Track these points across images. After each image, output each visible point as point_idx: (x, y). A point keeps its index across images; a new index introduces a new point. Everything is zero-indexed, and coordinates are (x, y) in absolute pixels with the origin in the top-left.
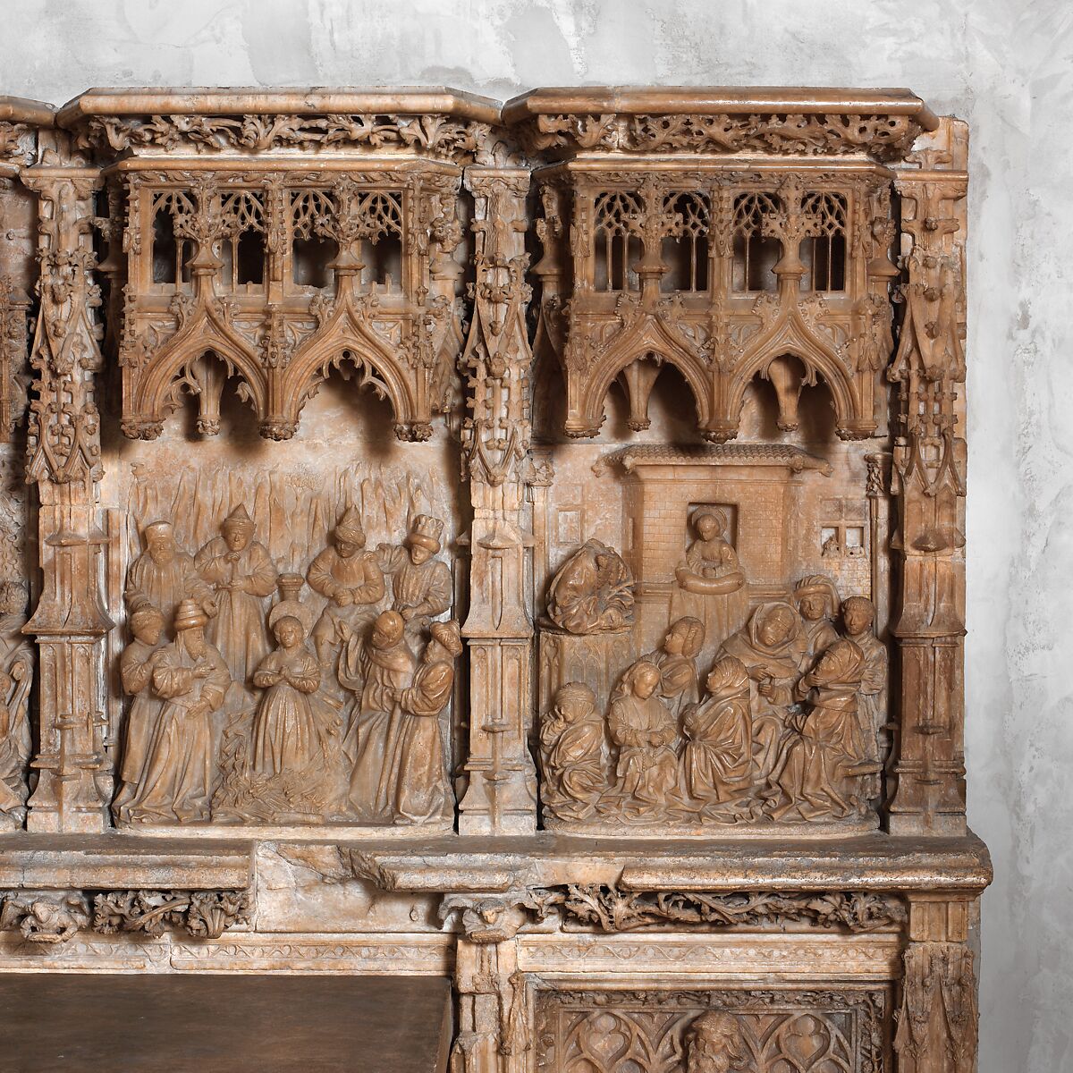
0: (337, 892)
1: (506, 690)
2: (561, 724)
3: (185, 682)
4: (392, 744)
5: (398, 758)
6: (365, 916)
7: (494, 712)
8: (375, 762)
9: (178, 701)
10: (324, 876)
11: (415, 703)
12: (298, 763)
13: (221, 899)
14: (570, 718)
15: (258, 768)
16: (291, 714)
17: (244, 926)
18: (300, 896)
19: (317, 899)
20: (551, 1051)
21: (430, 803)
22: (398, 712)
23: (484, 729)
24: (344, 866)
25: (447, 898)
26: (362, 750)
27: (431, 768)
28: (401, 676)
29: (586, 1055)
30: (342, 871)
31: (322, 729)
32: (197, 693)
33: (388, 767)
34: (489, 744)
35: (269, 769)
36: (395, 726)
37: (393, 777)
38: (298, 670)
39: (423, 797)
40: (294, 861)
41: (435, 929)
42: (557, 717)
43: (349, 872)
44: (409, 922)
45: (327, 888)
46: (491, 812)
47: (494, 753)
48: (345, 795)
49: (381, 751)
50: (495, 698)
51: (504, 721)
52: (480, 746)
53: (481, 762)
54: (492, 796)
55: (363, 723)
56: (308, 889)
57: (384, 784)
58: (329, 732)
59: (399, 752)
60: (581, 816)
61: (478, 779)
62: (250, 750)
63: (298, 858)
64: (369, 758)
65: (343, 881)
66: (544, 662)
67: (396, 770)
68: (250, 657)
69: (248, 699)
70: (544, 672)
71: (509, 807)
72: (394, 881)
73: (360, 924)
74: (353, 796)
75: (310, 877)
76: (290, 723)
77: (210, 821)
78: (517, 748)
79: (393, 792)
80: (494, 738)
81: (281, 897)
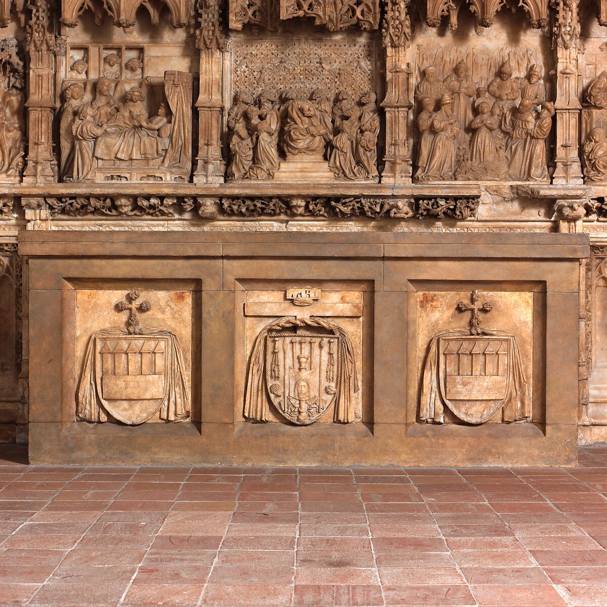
0: (509, 205)
1: (571, 130)
2: (593, 143)
3: (446, 125)
4: (526, 151)
5: (529, 156)
6: (521, 214)
7: (566, 139)
8: (519, 159)
9: (443, 133)
10: (504, 198)
11: (537, 132)
12: (490, 158)
13: (468, 202)
14: (598, 139)
15: (474, 160)
16: (487, 138)
17: (473, 218)
18: (494, 207)
19: (501, 208)
20: (590, 273)
21: (542, 174)
22: (529, 138)
23: (562, 146)
24: (513, 193)
25: (557, 201)
26: (513, 154)
27: (542, 160)
28: (530, 124)
29: (604, 275)
30: (512, 195)
31: (498, 146)
32: (449, 130)
33: (525, 160)
34: (564, 152)
35: (478, 160)
36: (528, 143)
37: (527, 164)
38: (489, 122)
39: (540, 171)
40: (492, 193)
41: (548, 219)
42: (591, 141)
43: (516, 196)
44: (538, 216)
45: (505, 204)
46: (566, 178)
47: (566, 155)
48: (508, 172)
49: (522, 154)
50: (566, 134)
51: (570, 143)
52: (560, 153)
53: (561, 159)
54: (566, 172)
55: (514, 144)
56: (497, 203)
57: (523, 167)
58: (500, 148)
59: (529, 154)
60: (602, 178)
61: (560, 166)
62: (469, 154)
63: (494, 191)
64: (517, 157)
65: (512, 200)
66: (584, 121)
67: (528, 161)
68: (467, 120)
69: (466, 136)
70: (584, 125)
71: (573, 176)
72: (538, 193)
73: (519, 218)
74: (510, 172)
75: (499, 199)
76: (487, 141)
77: (456, 179)
78: (574, 154)
79: (527, 170)
80: (566, 150)
81: (487, 207)
